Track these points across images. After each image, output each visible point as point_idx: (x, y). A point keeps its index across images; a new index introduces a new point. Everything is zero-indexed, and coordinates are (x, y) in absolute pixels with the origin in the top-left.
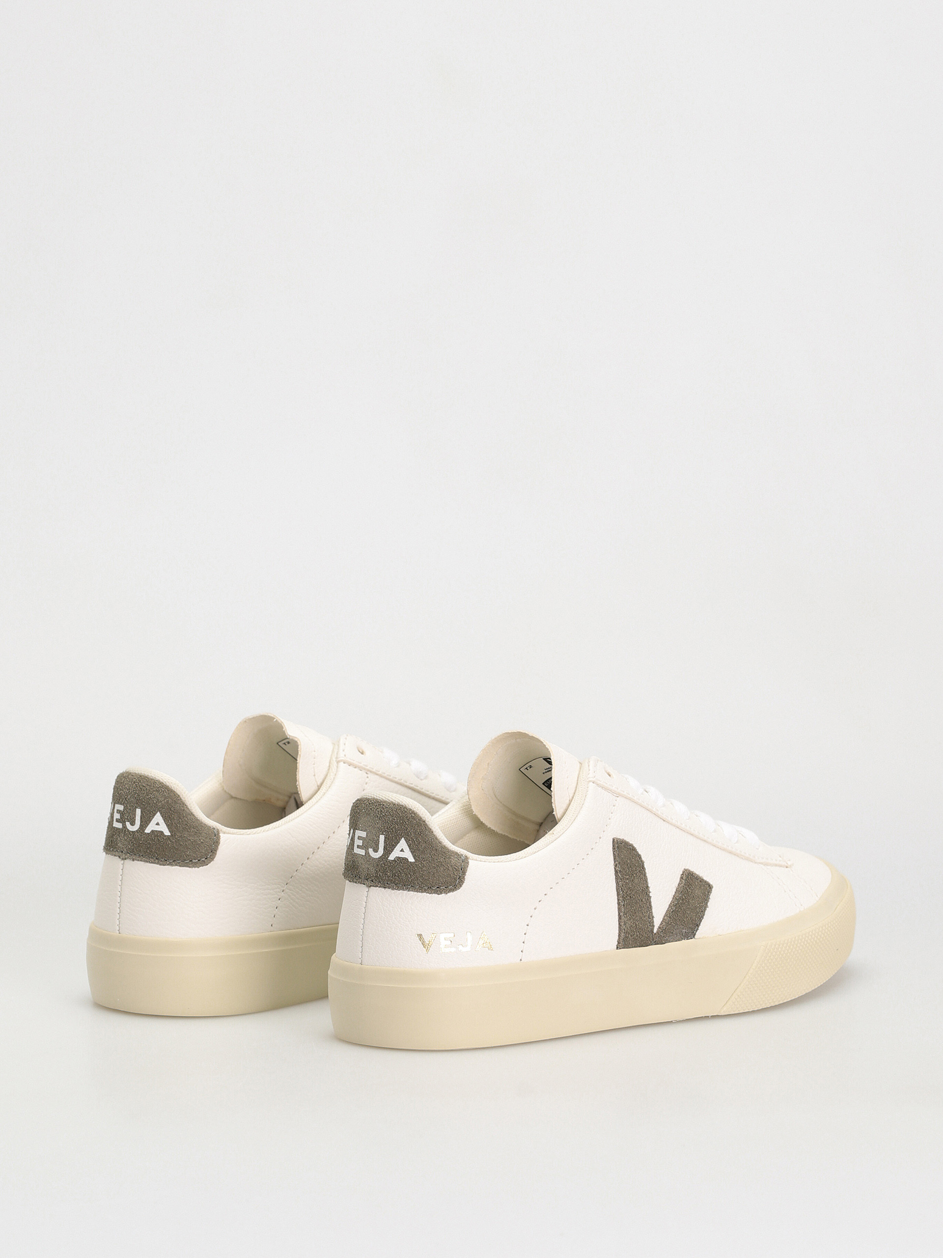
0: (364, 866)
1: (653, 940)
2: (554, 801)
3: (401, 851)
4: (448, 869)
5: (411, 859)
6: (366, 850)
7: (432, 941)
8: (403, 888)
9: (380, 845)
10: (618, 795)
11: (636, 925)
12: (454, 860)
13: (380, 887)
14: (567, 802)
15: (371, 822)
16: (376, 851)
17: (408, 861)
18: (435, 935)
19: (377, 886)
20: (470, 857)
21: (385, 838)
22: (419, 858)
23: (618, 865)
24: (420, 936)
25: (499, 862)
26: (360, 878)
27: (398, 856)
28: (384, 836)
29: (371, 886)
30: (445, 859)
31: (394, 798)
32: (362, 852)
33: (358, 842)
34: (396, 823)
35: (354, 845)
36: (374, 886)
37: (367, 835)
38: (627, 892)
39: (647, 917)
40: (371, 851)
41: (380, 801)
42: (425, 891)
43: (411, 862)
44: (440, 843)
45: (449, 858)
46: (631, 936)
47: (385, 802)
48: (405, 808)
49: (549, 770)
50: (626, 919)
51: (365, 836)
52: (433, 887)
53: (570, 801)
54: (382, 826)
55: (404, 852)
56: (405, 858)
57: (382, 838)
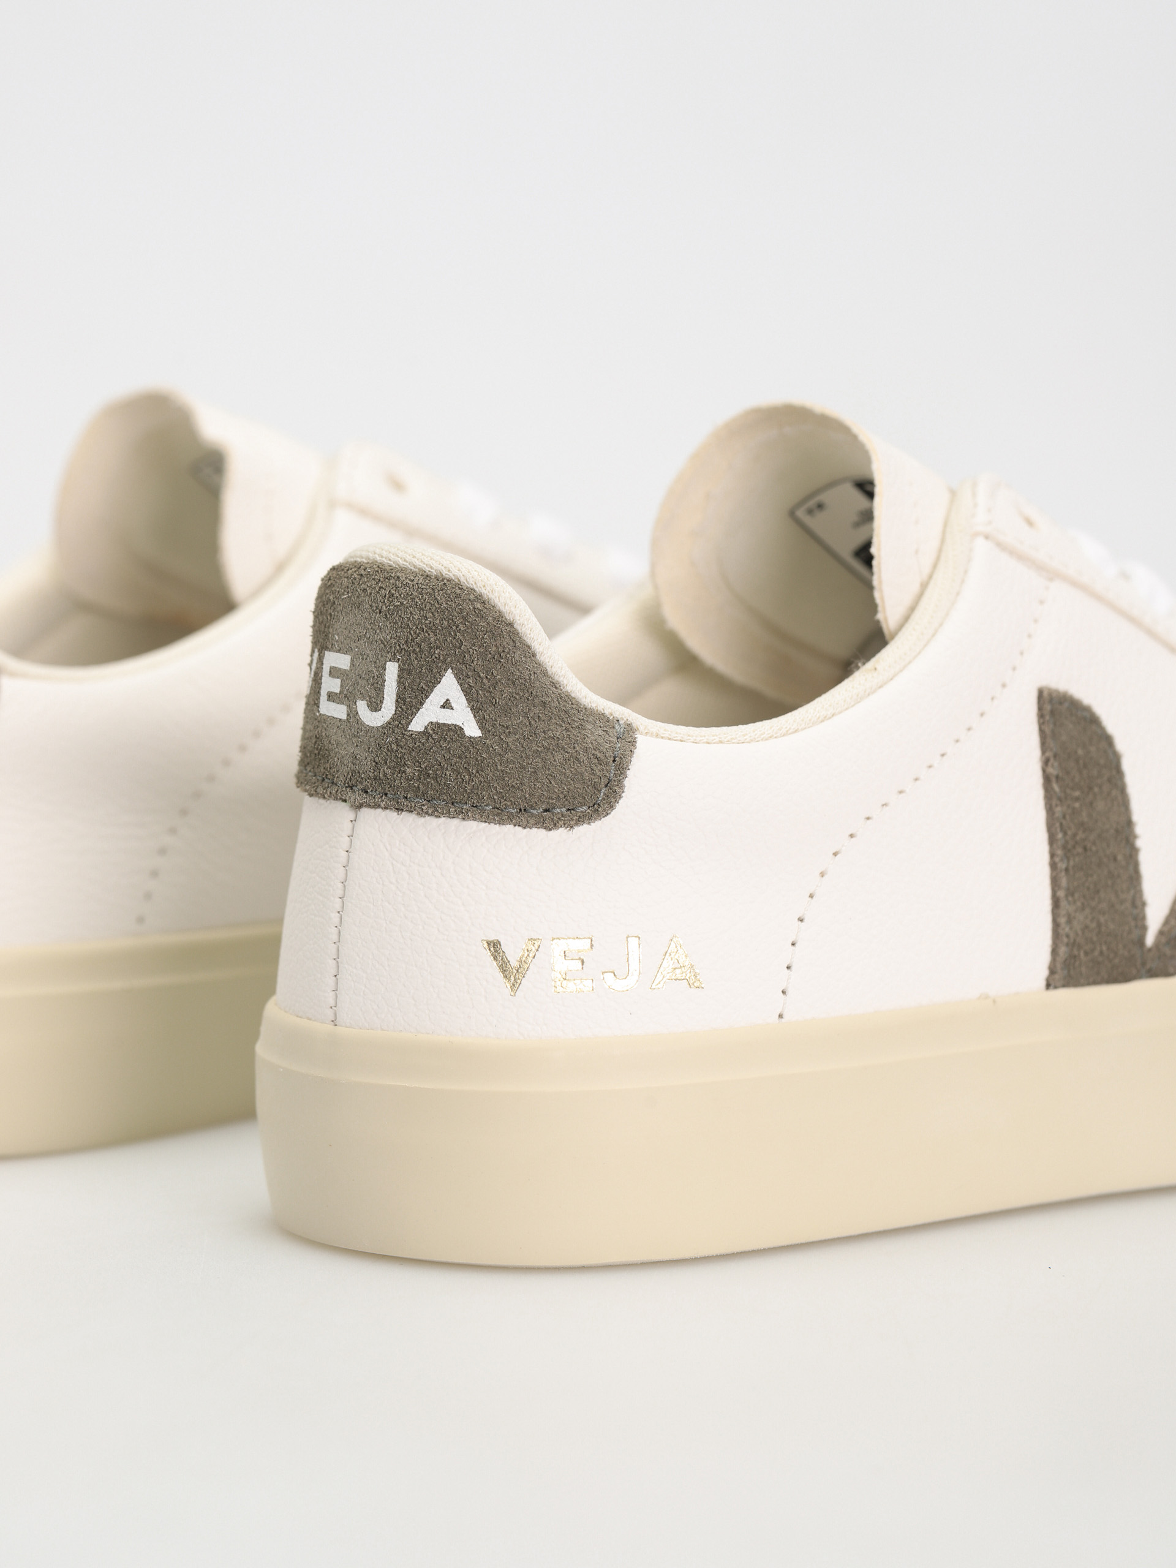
0: (344, 751)
1: (1144, 964)
2: (880, 582)
3: (443, 707)
4: (578, 760)
5: (472, 730)
6: (349, 706)
7: (530, 959)
8: (449, 812)
9: (386, 691)
10: (1052, 575)
11: (1099, 925)
12: (593, 734)
13: (386, 808)
14: (915, 588)
15: (365, 627)
16: (375, 705)
17: (463, 735)
18: (537, 944)
19: (379, 806)
20: (641, 728)
21: (401, 670)
22: (494, 725)
23: (1052, 760)
24: (494, 947)
25: (721, 742)
26: (333, 783)
27: (434, 720)
28: (396, 664)
29: (360, 806)
30: (567, 730)
31: (426, 560)
32: (338, 711)
33: (331, 685)
34: (432, 628)
35: (319, 692)
36: (369, 806)
37: (352, 664)
38: (1075, 835)
39: (1128, 904)
40: (362, 706)
41: (388, 568)
42: (510, 819)
43: (471, 737)
44: (555, 685)
45: (581, 727)
46: (1086, 953)
47: (403, 570)
48: (458, 585)
49: (867, 517)
50: (1071, 909)
51: (347, 668)
52: (532, 807)
53: (924, 586)
54: (391, 638)
55: (452, 709)
56: (455, 726)
57: (392, 670)
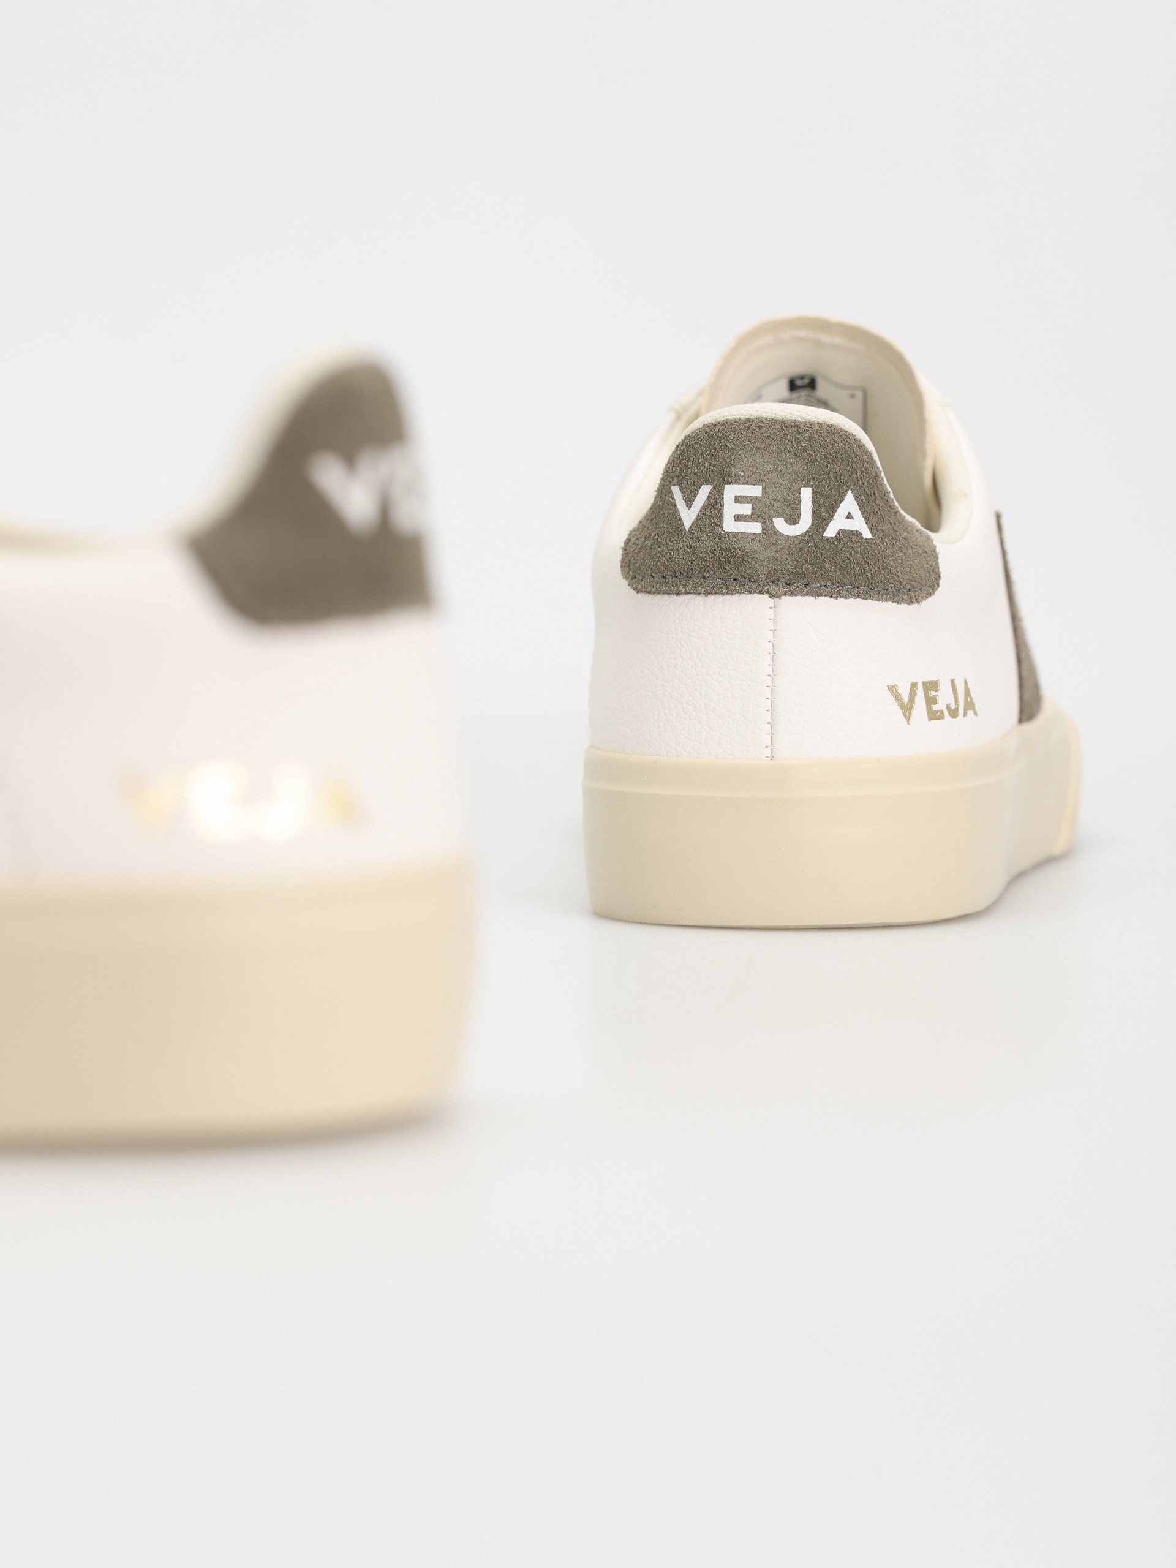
0: (761, 557)
3: (847, 518)
5: (867, 534)
6: (763, 523)
8: (854, 594)
9: (802, 509)
13: (806, 595)
15: (775, 464)
16: (793, 520)
17: (862, 538)
19: (797, 594)
21: (815, 493)
22: (879, 531)
24: (893, 688)
27: (841, 529)
28: (810, 489)
29: (782, 595)
32: (754, 528)
33: (738, 509)
34: (835, 461)
35: (721, 516)
37: (765, 492)
40: (780, 524)
43: (866, 539)
51: (759, 495)
54: (803, 470)
55: (853, 519)
56: (856, 531)
57: (806, 494)
